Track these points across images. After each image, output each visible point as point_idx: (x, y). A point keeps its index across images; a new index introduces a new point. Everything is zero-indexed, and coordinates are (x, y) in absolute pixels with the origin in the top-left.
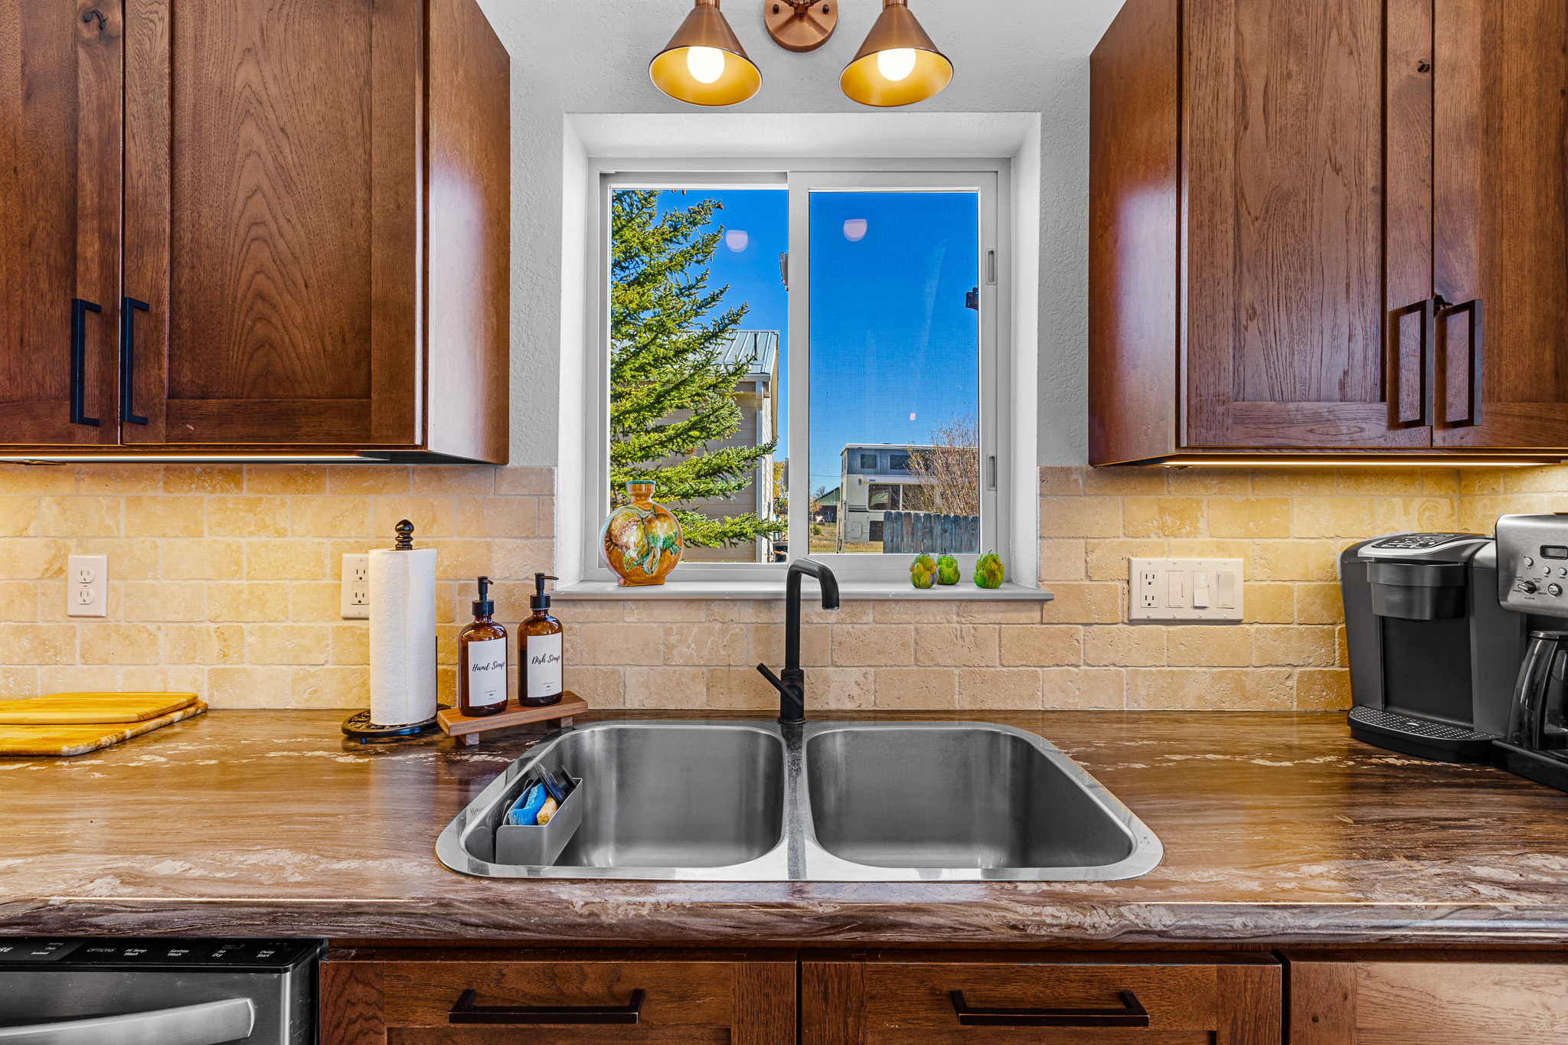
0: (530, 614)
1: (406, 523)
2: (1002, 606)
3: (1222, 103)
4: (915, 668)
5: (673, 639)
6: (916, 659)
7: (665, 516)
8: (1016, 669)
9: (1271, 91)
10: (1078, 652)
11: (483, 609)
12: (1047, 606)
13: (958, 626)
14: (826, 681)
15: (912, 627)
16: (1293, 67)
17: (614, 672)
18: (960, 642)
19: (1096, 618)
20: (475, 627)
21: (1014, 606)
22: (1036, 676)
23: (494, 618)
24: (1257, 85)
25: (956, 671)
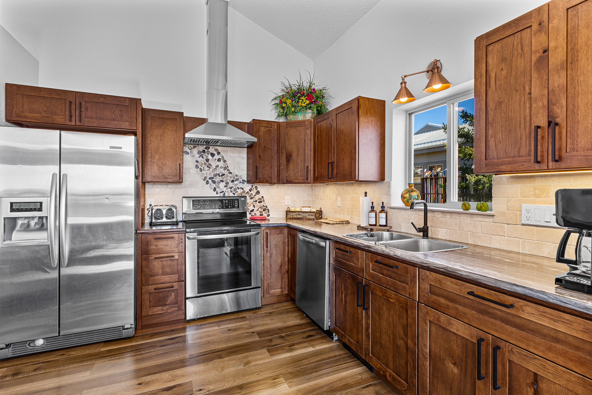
0: (381, 209)
1: (366, 192)
2: (482, 216)
3: (482, 84)
4: (459, 231)
5: (410, 218)
6: (459, 229)
7: (415, 191)
8: (485, 235)
9: (497, 75)
10: (504, 232)
11: (372, 207)
12: (494, 217)
13: (470, 221)
14: (438, 231)
15: (458, 220)
16: (503, 67)
17: (400, 224)
18: (470, 225)
19: (510, 222)
20: (371, 210)
21: (485, 217)
22: (491, 238)
23: (374, 209)
24: (493, 75)
25: (469, 233)
